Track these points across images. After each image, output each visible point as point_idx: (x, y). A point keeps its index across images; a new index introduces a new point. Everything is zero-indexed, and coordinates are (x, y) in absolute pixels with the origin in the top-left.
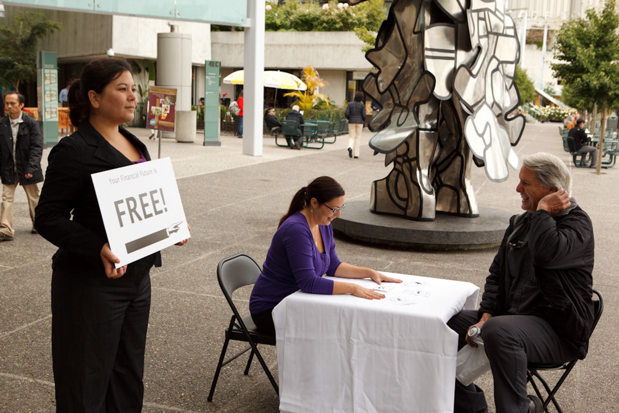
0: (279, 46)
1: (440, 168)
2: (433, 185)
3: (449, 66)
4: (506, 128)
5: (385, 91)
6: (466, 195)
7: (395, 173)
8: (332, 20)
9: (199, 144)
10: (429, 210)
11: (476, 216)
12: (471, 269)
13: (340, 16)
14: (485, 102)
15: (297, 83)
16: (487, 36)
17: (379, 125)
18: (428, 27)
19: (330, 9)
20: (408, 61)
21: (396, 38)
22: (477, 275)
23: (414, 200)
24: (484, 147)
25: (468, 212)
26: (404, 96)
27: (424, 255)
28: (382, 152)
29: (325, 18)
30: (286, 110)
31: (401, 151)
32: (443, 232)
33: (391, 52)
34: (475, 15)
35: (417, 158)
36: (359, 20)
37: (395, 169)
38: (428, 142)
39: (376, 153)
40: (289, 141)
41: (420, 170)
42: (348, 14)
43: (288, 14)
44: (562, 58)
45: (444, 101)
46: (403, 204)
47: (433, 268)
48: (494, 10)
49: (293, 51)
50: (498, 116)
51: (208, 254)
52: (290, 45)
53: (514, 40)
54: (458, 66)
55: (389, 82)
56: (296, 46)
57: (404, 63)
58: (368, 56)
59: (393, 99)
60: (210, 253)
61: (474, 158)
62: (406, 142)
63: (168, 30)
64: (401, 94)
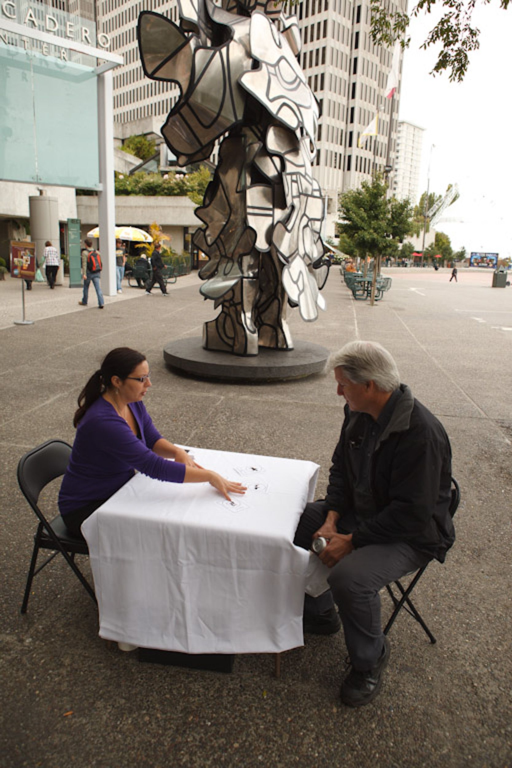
0: (131, 207)
1: (261, 310)
2: (255, 324)
3: (268, 222)
4: (314, 275)
5: (212, 244)
6: (283, 332)
7: (223, 315)
8: (171, 187)
9: (66, 287)
10: (253, 347)
11: (291, 350)
12: (291, 401)
13: (177, 184)
14: (298, 254)
15: (145, 236)
16: (299, 196)
17: (208, 273)
18: (250, 187)
19: (170, 179)
20: (232, 218)
21: (221, 197)
22: (297, 407)
23: (241, 339)
24: (298, 292)
25: (285, 347)
26: (230, 248)
27: (250, 388)
28: (211, 298)
29: (166, 186)
30: (137, 258)
31: (227, 297)
32: (265, 368)
33: (217, 210)
34: (289, 177)
35: (241, 303)
36: (192, 187)
37: (223, 312)
38: (251, 288)
39: (205, 299)
40: (139, 282)
41: (244, 313)
42: (184, 183)
43: (137, 182)
44: (344, 219)
45: (263, 253)
46: (230, 342)
47: (259, 401)
48: (304, 174)
49: (142, 212)
50: (308, 265)
51: (55, 398)
52: (139, 207)
53: (320, 201)
54: (275, 222)
55: (216, 236)
56: (144, 207)
57: (229, 219)
58: (197, 213)
59: (220, 251)
60: (58, 396)
61: (290, 301)
62: (232, 289)
63: (37, 194)
64: (227, 247)
